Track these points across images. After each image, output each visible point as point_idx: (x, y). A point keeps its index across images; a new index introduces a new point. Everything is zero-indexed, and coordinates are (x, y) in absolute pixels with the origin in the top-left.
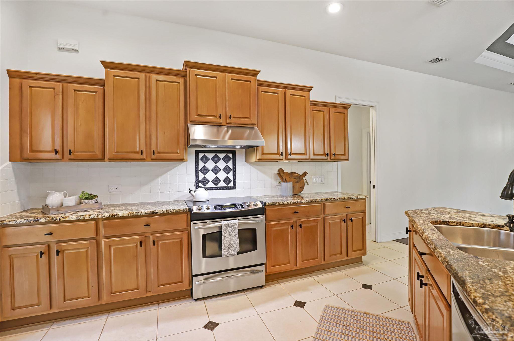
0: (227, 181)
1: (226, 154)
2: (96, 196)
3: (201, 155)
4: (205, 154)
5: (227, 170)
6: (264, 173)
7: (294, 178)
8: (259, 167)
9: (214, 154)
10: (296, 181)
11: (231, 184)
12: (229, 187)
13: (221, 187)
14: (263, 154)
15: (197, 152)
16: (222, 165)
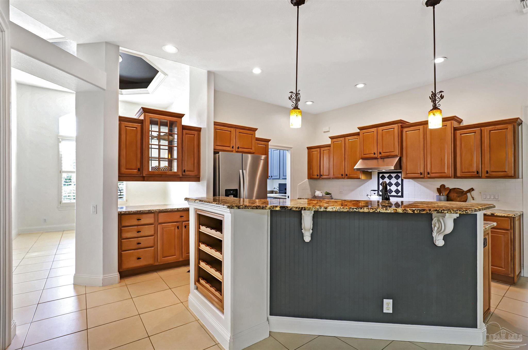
0: (398, 191)
1: (396, 174)
2: (331, 194)
3: (381, 175)
4: (384, 174)
5: (397, 184)
6: (427, 187)
7: (456, 193)
8: (422, 183)
9: (389, 174)
10: (458, 196)
11: (400, 194)
12: (398, 196)
13: (392, 195)
14: (407, 174)
15: (379, 173)
16: (394, 181)
